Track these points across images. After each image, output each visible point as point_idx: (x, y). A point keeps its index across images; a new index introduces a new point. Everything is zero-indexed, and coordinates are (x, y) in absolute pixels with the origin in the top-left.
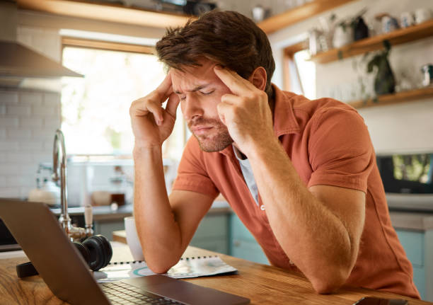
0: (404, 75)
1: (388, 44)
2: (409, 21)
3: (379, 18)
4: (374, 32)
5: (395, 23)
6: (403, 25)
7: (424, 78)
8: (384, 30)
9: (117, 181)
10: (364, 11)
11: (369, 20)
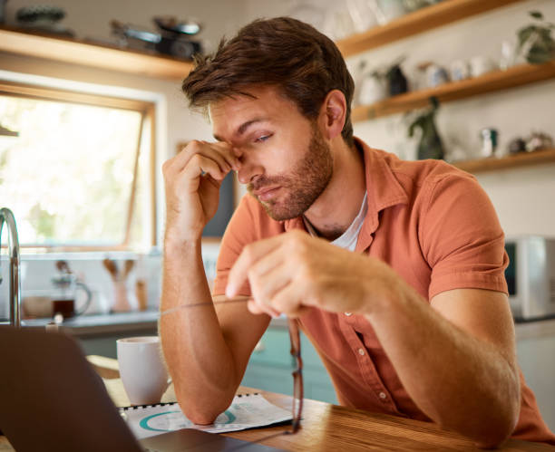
0: (455, 141)
1: (435, 101)
2: (464, 72)
3: (423, 68)
4: (417, 85)
5: (444, 75)
6: (454, 78)
7: (482, 146)
8: (429, 84)
9: (63, 283)
10: (403, 59)
11: (408, 70)
